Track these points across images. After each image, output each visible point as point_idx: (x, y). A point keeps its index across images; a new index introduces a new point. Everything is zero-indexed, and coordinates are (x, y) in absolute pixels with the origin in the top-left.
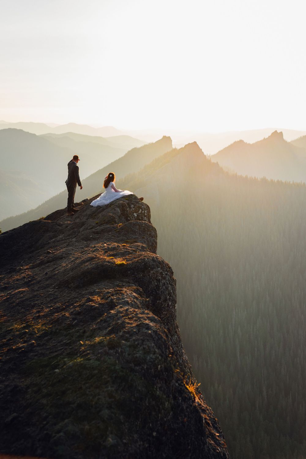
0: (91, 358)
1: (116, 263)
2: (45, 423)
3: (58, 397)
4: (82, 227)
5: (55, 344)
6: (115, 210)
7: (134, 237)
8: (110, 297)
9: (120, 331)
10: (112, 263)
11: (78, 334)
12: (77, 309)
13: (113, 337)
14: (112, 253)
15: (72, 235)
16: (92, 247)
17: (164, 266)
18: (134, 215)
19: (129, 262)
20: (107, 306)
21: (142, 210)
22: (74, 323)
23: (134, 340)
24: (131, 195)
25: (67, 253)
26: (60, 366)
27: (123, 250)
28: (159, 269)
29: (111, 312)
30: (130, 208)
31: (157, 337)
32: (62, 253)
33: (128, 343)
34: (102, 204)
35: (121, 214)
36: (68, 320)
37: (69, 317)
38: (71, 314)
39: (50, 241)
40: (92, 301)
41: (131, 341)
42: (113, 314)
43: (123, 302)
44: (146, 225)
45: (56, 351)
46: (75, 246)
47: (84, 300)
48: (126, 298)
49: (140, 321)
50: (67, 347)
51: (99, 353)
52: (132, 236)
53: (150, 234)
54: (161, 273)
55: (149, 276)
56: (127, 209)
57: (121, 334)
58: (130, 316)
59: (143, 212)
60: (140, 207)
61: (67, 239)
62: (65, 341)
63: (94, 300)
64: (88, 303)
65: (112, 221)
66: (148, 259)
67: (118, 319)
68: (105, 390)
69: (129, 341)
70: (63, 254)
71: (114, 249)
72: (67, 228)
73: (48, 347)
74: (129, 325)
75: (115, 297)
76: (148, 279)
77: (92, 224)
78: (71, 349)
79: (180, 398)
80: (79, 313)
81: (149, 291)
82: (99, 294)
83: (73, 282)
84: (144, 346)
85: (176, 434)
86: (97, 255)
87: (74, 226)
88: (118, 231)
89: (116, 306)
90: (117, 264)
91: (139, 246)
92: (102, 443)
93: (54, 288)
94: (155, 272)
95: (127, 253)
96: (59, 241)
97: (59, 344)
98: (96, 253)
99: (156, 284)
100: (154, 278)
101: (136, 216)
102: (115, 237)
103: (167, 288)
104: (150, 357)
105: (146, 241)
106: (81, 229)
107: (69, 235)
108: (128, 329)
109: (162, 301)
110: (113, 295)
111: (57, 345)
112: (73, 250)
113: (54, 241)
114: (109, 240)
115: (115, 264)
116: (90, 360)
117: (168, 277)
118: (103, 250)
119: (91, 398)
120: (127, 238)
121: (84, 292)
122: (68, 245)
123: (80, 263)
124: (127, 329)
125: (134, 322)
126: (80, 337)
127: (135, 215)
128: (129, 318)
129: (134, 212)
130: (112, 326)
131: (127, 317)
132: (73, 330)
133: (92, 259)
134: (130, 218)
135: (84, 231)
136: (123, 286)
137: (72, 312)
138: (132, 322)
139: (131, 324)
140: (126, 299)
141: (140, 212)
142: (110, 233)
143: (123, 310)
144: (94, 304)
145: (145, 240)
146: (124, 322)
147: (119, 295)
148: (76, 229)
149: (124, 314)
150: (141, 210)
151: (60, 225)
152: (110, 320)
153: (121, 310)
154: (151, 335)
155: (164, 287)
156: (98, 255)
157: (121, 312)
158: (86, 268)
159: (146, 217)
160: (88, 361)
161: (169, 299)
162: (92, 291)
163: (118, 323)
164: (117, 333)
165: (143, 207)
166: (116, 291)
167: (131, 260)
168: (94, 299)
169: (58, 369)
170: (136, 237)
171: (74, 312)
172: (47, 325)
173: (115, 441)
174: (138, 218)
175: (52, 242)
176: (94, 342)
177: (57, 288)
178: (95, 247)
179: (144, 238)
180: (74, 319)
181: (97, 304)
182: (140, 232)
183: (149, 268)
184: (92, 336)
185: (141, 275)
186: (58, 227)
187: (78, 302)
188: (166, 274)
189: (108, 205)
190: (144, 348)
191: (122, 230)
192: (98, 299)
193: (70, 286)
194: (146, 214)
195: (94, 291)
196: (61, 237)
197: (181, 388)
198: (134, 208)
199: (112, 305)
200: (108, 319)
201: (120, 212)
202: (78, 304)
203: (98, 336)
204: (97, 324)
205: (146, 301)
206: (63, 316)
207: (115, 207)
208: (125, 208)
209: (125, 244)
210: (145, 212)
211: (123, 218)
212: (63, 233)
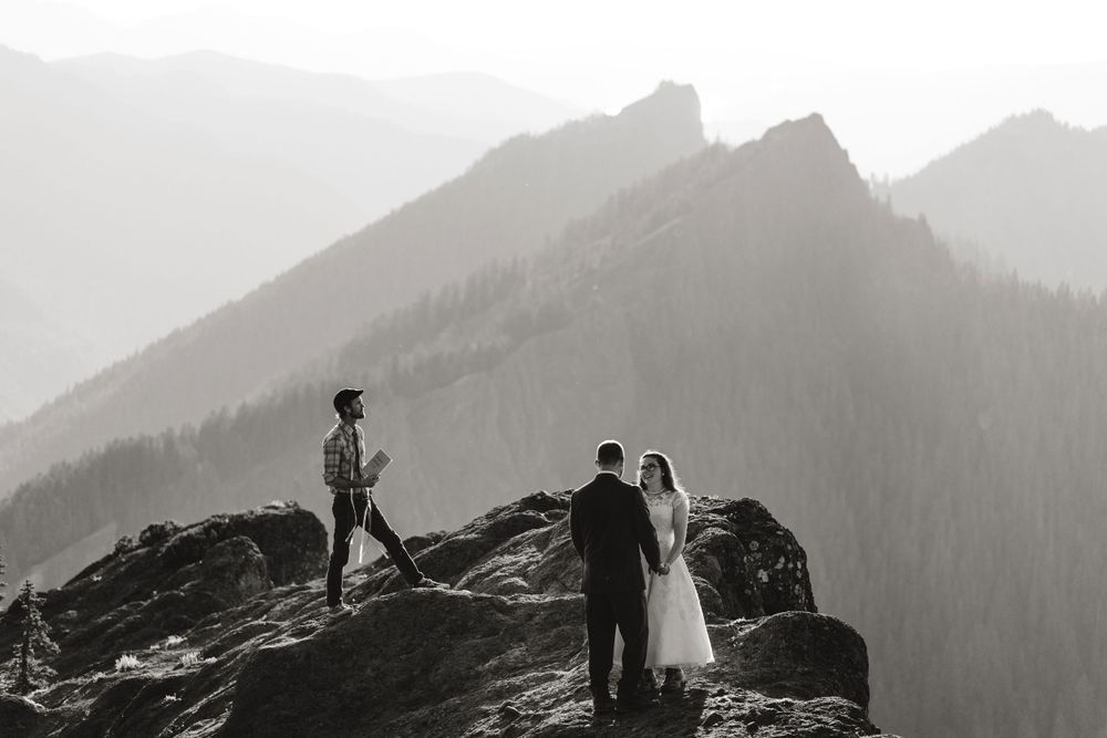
6: (704, 563)
7: (799, 669)
15: (557, 649)
18: (759, 576)
21: (787, 561)
30: (749, 552)
32: (577, 721)
35: (724, 575)
39: (480, 668)
52: (794, 666)
53: (849, 659)
56: (743, 558)
59: (791, 566)
60: (779, 548)
72: (533, 623)
87: (558, 617)
88: (742, 647)
91: (841, 707)
96: (515, 669)
101: (765, 579)
107: (547, 649)
120: (778, 673)
127: (763, 576)
129: (759, 568)
134: (752, 590)
141: (779, 566)
150: (782, 560)
151: (505, 609)
159: (801, 585)
165: (789, 547)
174: (771, 587)
175: (489, 670)
179: (831, 674)
182: (818, 653)
186: (501, 616)
191: (755, 643)
194: (799, 575)
196: (517, 653)
198: (758, 551)
201: (719, 569)
207: (704, 550)
208: (735, 554)
209: (789, 700)
210: (796, 567)
211: (729, 592)
212: (523, 639)
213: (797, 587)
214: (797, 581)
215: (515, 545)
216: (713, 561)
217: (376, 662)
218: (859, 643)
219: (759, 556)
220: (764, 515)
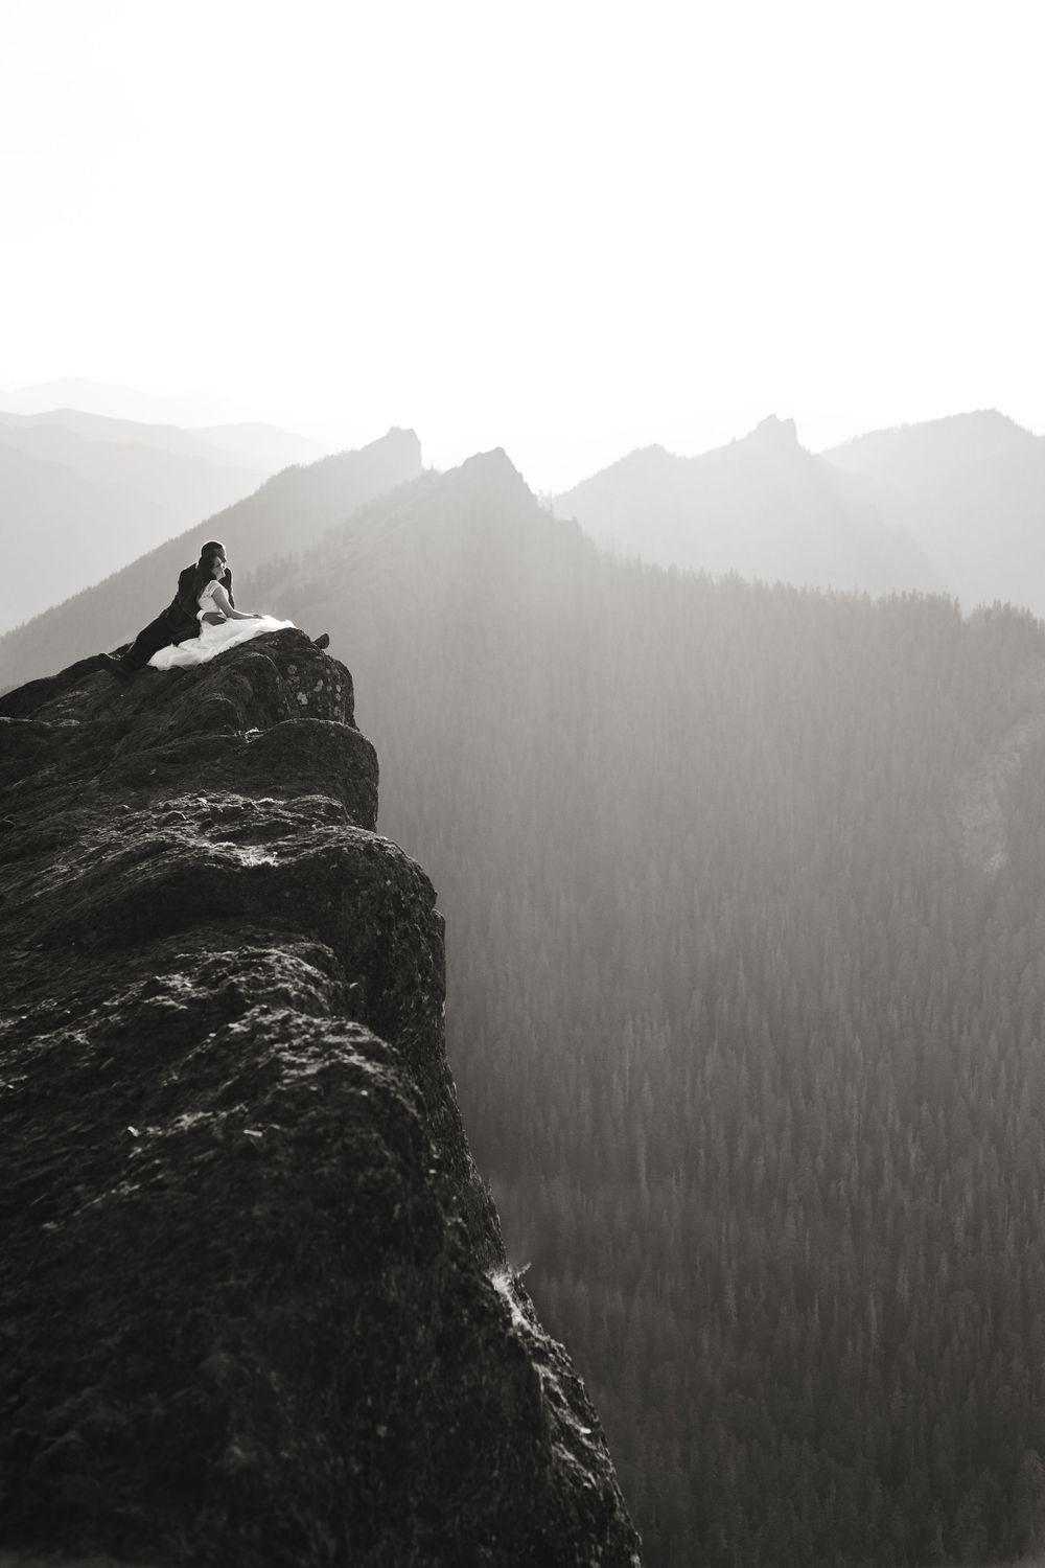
0: (168, 1181)
1: (244, 864)
2: (14, 1399)
3: (56, 1315)
4: (120, 739)
5: (39, 1138)
6: (234, 682)
7: (300, 774)
8: (224, 976)
9: (266, 1092)
10: (231, 864)
11: (119, 1103)
12: (115, 1018)
13: (241, 1111)
14: (226, 828)
15: (85, 767)
16: (156, 810)
17: (404, 873)
18: (299, 698)
19: (285, 861)
20: (216, 1009)
21: (326, 683)
22: (104, 1066)
23: (312, 1120)
24: (288, 631)
25: (71, 830)
26: (61, 1212)
27: (263, 821)
28: (389, 882)
29: (232, 1029)
30: (286, 675)
31: (388, 1111)
32: (52, 828)
33: (293, 1132)
34: (189, 662)
35: (255, 694)
36: (84, 1058)
37: (86, 1046)
38: (91, 1035)
39: (7, 788)
40: (165, 990)
41: (303, 1124)
42: (237, 1033)
43: (272, 992)
44: (342, 734)
45: (45, 1162)
46: (98, 804)
47: (135, 989)
48: (281, 980)
49: (332, 1056)
50: (83, 1147)
51: (194, 1166)
52: (295, 770)
53: (355, 765)
54: (397, 895)
55: (356, 907)
56: (275, 679)
57: (267, 1100)
58: (295, 1042)
59: (330, 688)
60: (318, 672)
61: (70, 781)
62: (74, 1128)
63: (169, 988)
64: (152, 1000)
65: (222, 718)
66: (350, 848)
67: (257, 1052)
68: (219, 1285)
69: (295, 1125)
70: (57, 831)
71: (232, 815)
72: (67, 744)
73: (16, 1148)
74: (294, 1072)
75: (243, 979)
76: (352, 918)
77: (156, 730)
78: (97, 1152)
79: (465, 1312)
80: (119, 1034)
81: (353, 958)
82: (184, 967)
83: (95, 929)
84: (347, 1141)
85: (452, 1430)
86: (178, 834)
87: (93, 737)
88: (246, 755)
89: (250, 1007)
90: (245, 867)
91: (320, 804)
92: (209, 1461)
93: (30, 947)
94: (374, 893)
95: (280, 828)
96: (38, 788)
97: (53, 1138)
98: (175, 830)
99: (379, 933)
100: (371, 913)
101: (304, 701)
102: (234, 773)
103: (415, 947)
104: (366, 1176)
105: (341, 788)
106: (118, 747)
107: (75, 768)
108: (292, 1083)
109: (399, 990)
110: (234, 972)
111: (46, 1140)
112: (90, 817)
113: (24, 788)
114: (215, 783)
115: (239, 866)
116: (165, 1188)
117: (418, 912)
118: (197, 818)
119: (170, 1313)
120: (278, 778)
121: (134, 962)
122: (72, 802)
123: (118, 863)
124: (286, 1085)
125: (312, 1061)
126: (129, 1114)
127: (303, 698)
128: (292, 1048)
129: (298, 691)
130: (236, 1074)
131: (287, 1045)
132: (103, 1090)
133: (159, 848)
134: (285, 709)
135: (127, 753)
136: (270, 940)
137: (95, 1030)
138: (304, 1060)
139: (302, 1066)
140: (280, 985)
141: (318, 689)
142: (218, 761)
143: (272, 1022)
144: (172, 1002)
145: (338, 785)
146: (276, 1062)
147: (257, 971)
148: (97, 748)
149: (276, 1034)
150: (321, 683)
151: (44, 733)
152: (228, 1056)
153: (266, 1020)
154: (370, 1102)
155: (406, 945)
156: (181, 837)
157: (267, 1029)
158: (140, 880)
159: (340, 707)
160: (155, 1194)
161: (423, 983)
162: (162, 956)
163: (257, 1064)
164: (255, 1098)
165: (328, 671)
166: (244, 957)
167: (293, 854)
168: (171, 984)
169: (55, 1219)
170: (308, 774)
171: (104, 1030)
172: (10, 1075)
173: (254, 1454)
174: (310, 709)
175: (15, 789)
176: (177, 1128)
177: (40, 950)
178: (167, 808)
179: (333, 778)
180: (103, 1054)
181: (182, 1003)
182: (321, 758)
183: (357, 881)
184: (168, 1109)
185: (329, 903)
186: (38, 739)
187: (117, 996)
188: (413, 901)
189: (209, 663)
190: (346, 1147)
191: (259, 749)
192: (184, 986)
193: (84, 941)
194: (338, 697)
195: (171, 959)
196: (46, 772)
197: (468, 1280)
199: (234, 1006)
200: (223, 1052)
201: (250, 688)
202: (116, 1003)
203: (190, 1107)
204: (183, 1067)
205: (347, 991)
206: (65, 1042)
207: (234, 671)
208: (267, 675)
209: (271, 800)
210: (335, 691)
211: (261, 711)
212: (55, 761)
213: (336, 708)
214: (336, 703)
215: (84, 682)
219: (298, 678)
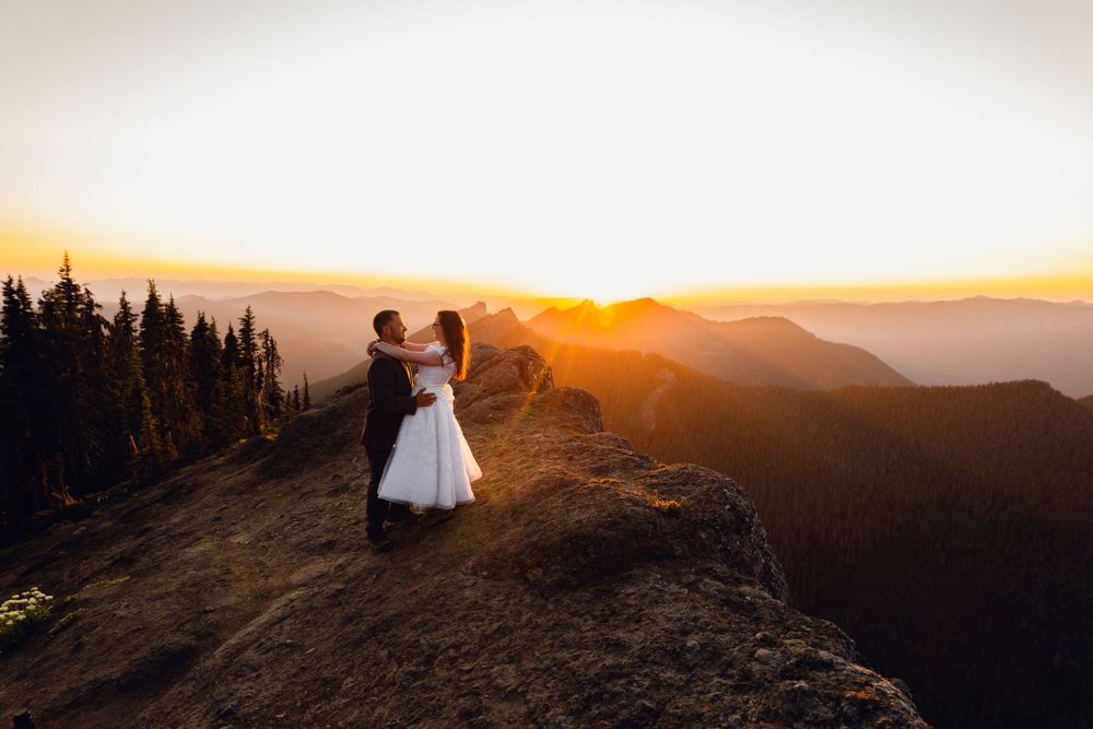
1: (656, 505)
10: (645, 507)
30: (529, 365)
35: (520, 375)
56: (527, 367)
59: (546, 373)
60: (540, 365)
90: (659, 509)
115: (652, 507)
129: (533, 373)
150: (542, 370)
159: (550, 381)
194: (549, 377)
198: (533, 365)
201: (518, 372)
216: (515, 368)
217: (353, 420)
218: (597, 402)
220: (533, 351)
